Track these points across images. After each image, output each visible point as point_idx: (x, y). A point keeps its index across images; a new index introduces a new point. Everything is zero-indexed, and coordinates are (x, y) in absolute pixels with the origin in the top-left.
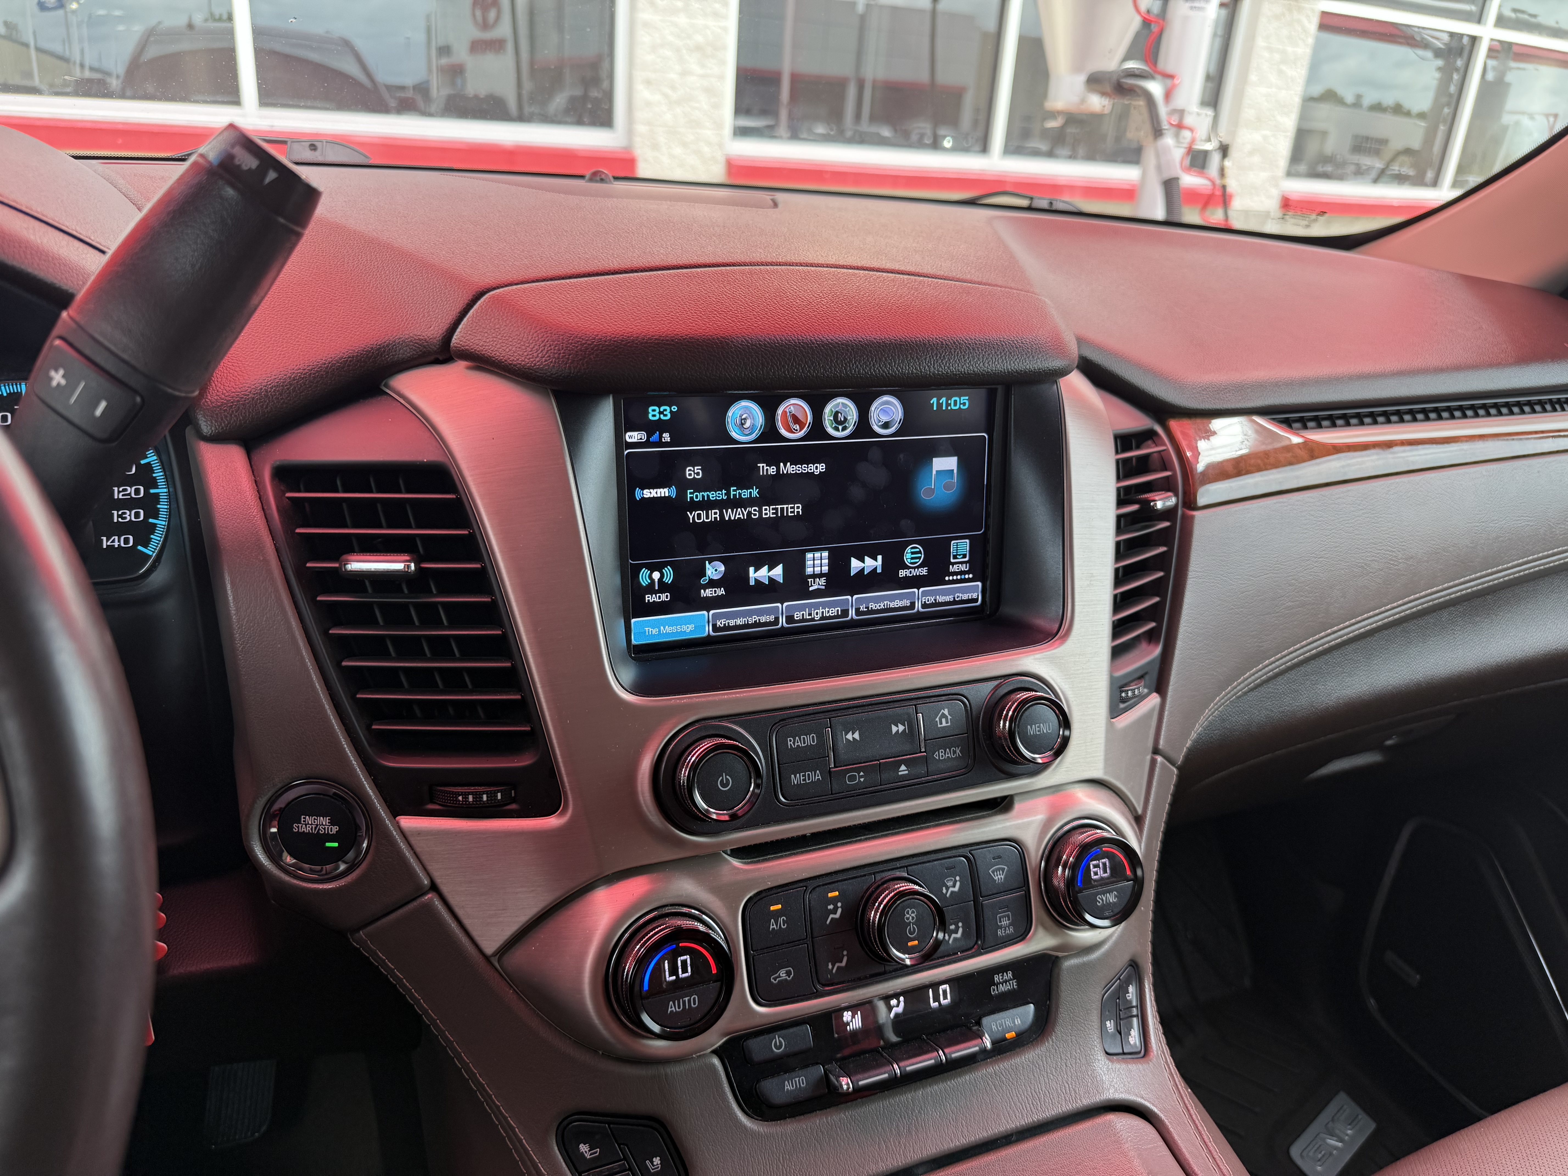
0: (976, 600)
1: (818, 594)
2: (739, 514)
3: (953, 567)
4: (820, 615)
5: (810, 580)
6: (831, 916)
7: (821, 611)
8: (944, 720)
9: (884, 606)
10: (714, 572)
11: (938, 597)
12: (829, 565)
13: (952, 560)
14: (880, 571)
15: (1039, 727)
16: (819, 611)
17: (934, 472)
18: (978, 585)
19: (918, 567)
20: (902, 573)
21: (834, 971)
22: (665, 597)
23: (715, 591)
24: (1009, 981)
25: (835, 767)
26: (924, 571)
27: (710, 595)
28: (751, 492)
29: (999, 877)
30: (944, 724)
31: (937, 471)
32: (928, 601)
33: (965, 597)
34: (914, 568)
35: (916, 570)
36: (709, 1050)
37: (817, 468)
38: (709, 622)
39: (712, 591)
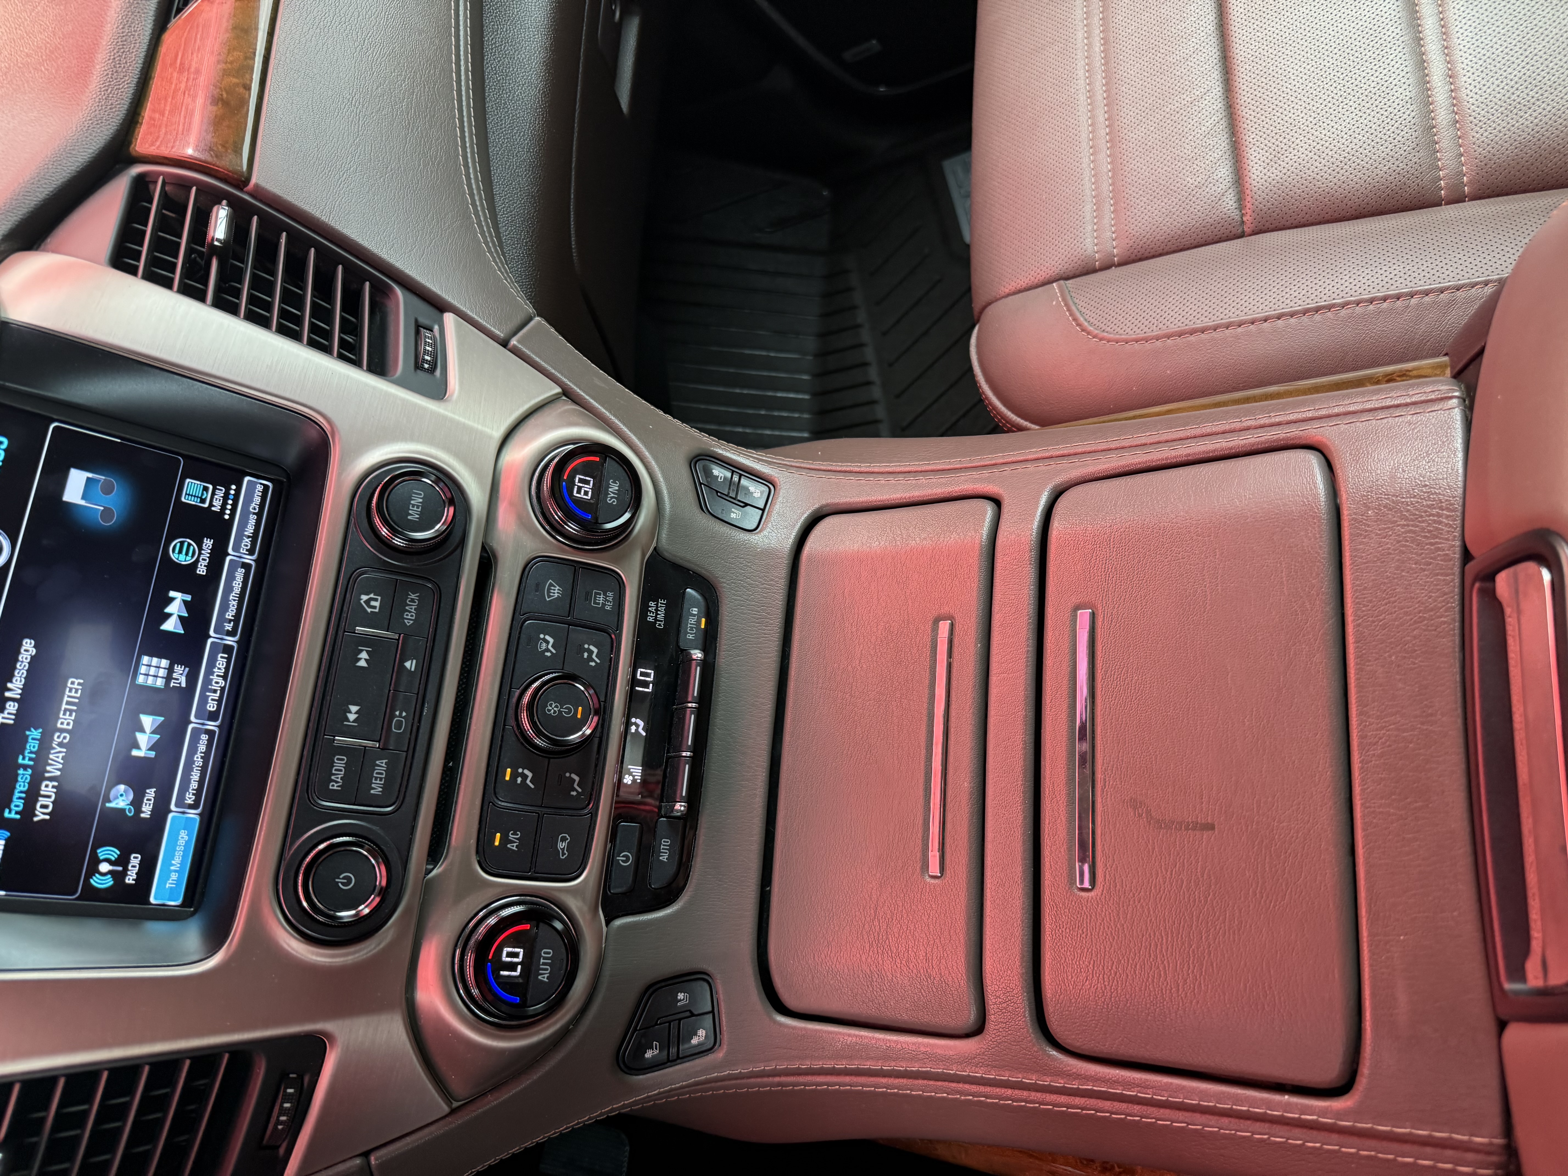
0: (266, 487)
1: (192, 679)
2: (58, 757)
3: (214, 506)
4: (221, 680)
5: (172, 684)
6: (528, 782)
7: (215, 677)
8: (373, 603)
9: (234, 600)
10: (123, 798)
11: (246, 533)
12: (160, 656)
13: (206, 505)
14: (190, 596)
15: (413, 506)
16: (215, 680)
17: (83, 503)
18: (249, 481)
19: (200, 549)
20: (202, 570)
21: (580, 790)
22: (135, 860)
23: (148, 800)
24: (657, 607)
25: (379, 741)
26: (208, 543)
27: (151, 807)
28: (33, 739)
29: (556, 591)
30: (376, 604)
31: (83, 498)
32: (247, 546)
33: (257, 500)
34: (200, 554)
35: (203, 552)
36: (605, 929)
37: (26, 651)
38: (184, 813)
39: (146, 804)
